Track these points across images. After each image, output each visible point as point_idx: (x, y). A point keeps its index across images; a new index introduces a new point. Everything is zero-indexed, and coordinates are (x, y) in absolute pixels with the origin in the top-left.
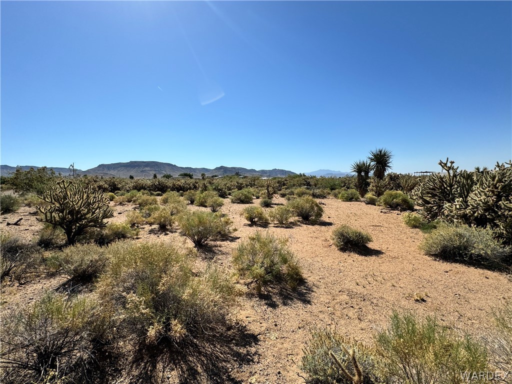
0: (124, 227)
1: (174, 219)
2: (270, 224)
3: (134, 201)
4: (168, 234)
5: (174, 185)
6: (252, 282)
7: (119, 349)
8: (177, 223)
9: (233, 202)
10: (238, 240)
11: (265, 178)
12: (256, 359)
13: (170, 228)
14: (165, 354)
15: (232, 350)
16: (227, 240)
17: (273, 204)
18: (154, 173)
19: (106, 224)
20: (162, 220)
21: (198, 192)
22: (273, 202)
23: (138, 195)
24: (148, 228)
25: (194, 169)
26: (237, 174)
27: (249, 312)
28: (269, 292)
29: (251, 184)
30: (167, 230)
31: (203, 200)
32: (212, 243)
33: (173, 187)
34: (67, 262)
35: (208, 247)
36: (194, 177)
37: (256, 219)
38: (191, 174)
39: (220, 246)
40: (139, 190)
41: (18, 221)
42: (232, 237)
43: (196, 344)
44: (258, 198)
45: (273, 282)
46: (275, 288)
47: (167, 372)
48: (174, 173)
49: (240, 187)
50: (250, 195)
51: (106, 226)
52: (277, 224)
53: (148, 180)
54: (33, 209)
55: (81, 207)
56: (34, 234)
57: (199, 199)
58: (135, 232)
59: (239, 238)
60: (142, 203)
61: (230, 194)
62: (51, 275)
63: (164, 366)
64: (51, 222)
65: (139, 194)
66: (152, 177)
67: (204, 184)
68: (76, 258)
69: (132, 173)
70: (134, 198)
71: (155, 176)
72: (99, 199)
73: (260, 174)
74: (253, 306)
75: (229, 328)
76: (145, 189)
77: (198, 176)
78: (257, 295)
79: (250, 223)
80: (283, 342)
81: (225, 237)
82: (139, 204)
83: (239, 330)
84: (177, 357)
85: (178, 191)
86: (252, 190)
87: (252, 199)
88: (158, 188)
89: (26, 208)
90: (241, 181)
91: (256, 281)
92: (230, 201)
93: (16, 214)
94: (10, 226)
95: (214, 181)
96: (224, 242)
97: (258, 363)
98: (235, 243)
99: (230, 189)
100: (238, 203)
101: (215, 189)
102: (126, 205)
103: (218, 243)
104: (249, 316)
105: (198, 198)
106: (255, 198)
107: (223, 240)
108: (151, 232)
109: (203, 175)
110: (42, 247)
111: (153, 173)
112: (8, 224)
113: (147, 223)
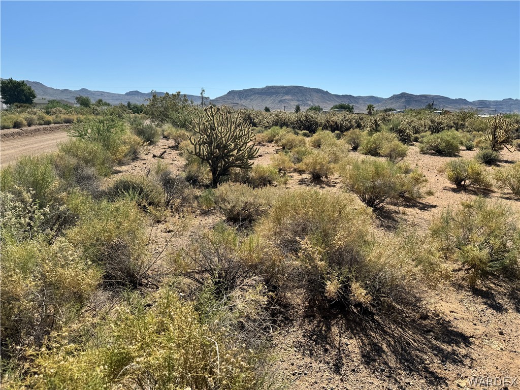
0: (271, 172)
1: (333, 168)
2: (494, 192)
3: (277, 142)
4: (324, 188)
5: (328, 122)
6: (460, 270)
7: (287, 299)
8: (336, 175)
9: (423, 152)
10: (433, 209)
11: (486, 116)
12: (467, 362)
13: (326, 180)
14: (341, 320)
15: (430, 342)
16: (414, 206)
17: (501, 161)
18: (296, 103)
19: (251, 165)
20: (318, 167)
21: (365, 133)
22: (501, 158)
23: (281, 134)
24: (296, 176)
25: (356, 98)
26: (431, 107)
27: (456, 306)
28: (490, 288)
29: (457, 124)
30: (323, 182)
31: (374, 146)
32: (392, 208)
33: (326, 125)
34: (224, 200)
35: (384, 212)
36: (356, 111)
37: (468, 182)
38: (351, 105)
39: (404, 213)
40: (281, 127)
41: (162, 154)
42: (422, 203)
43: (377, 321)
44: (469, 148)
45: (499, 277)
46: (501, 286)
47: (344, 338)
48: (325, 105)
49: (436, 129)
50: (456, 143)
51: (251, 168)
52: (508, 194)
53: (289, 114)
54: (171, 142)
55: (228, 141)
56: (178, 170)
57: (367, 144)
58: (283, 180)
59: (435, 207)
60: (286, 145)
61: (416, 140)
62: (205, 213)
63: (339, 332)
64: (199, 156)
65: (282, 131)
66: (293, 110)
67: (375, 120)
68: (231, 197)
69: (268, 104)
70: (277, 138)
71: (298, 109)
72: (246, 133)
73: (475, 108)
74: (462, 301)
75: (425, 317)
76: (287, 126)
77: (362, 110)
78: (469, 288)
79: (454, 186)
80: (514, 357)
81: (411, 201)
82: (282, 146)
83: (438, 323)
84: (356, 327)
85: (333, 131)
86: (459, 134)
87: (458, 150)
88: (304, 125)
89: (164, 140)
90: (438, 118)
91: (467, 270)
92: (418, 150)
93: (156, 146)
94: (156, 158)
95: (391, 117)
96: (409, 209)
97: (470, 368)
98: (429, 213)
99: (417, 131)
100: (432, 154)
101: (391, 130)
102: (266, 146)
103: (401, 209)
104: (454, 311)
105: (366, 141)
106: (464, 148)
107: (409, 206)
108: (302, 182)
109: (370, 108)
110: (190, 184)
111: (294, 104)
112: (154, 156)
113: (295, 170)
